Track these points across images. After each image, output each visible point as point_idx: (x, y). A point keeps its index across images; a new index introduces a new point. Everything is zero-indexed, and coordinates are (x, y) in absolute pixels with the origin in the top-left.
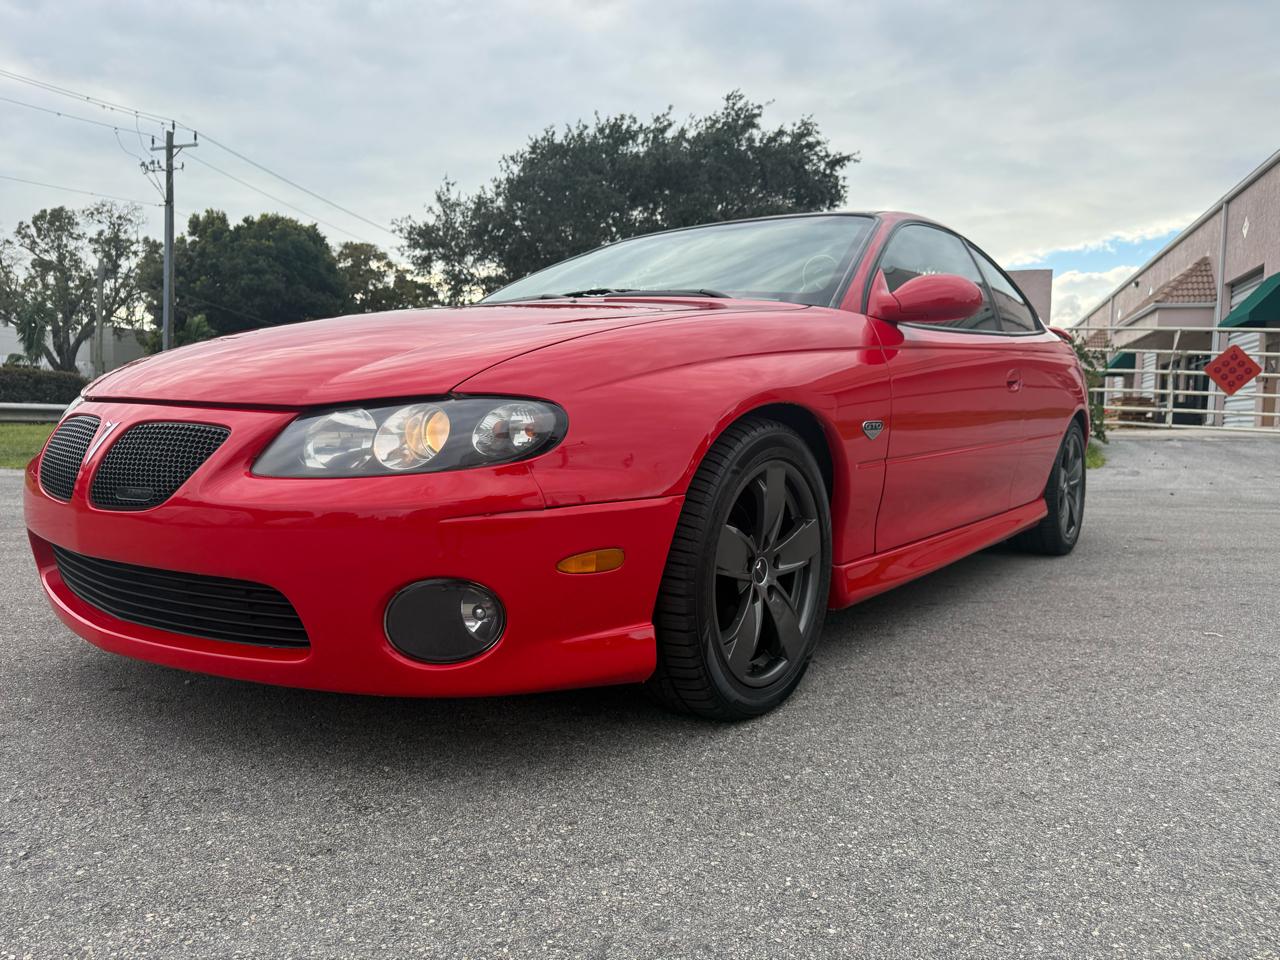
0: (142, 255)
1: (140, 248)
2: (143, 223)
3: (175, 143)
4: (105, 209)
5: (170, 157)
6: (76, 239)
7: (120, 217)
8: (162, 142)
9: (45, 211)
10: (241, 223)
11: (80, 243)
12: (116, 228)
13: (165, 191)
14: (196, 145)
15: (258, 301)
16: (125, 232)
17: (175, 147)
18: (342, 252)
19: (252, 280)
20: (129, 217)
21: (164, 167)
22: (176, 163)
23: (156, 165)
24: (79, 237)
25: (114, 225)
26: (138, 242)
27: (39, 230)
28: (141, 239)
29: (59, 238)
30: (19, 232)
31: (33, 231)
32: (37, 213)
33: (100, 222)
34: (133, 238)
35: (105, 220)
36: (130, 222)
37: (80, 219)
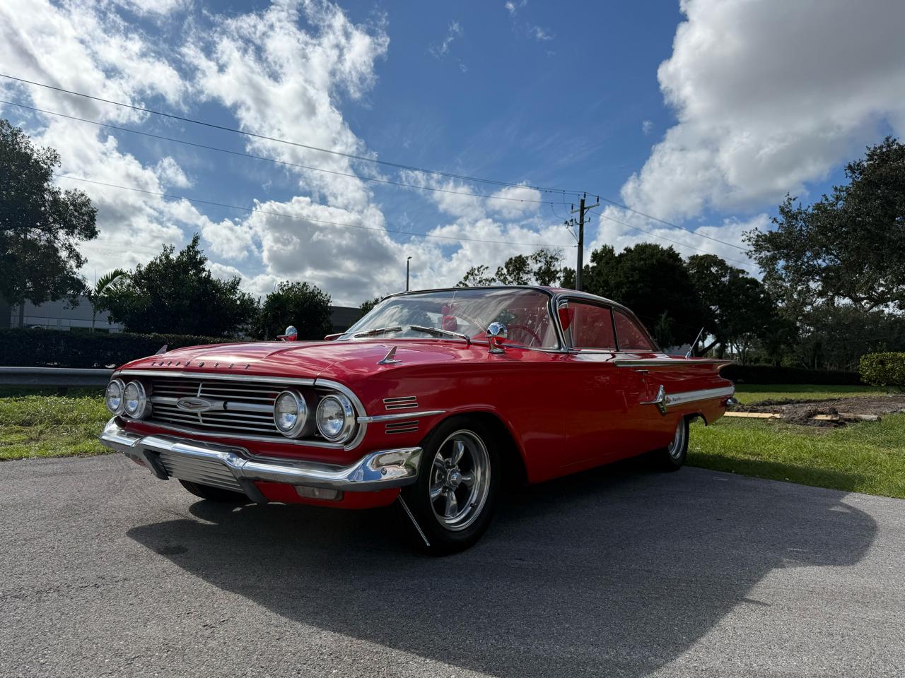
0: (562, 279)
1: (561, 275)
3: (585, 206)
4: (543, 253)
5: (582, 214)
6: (527, 273)
7: (551, 258)
8: (578, 206)
9: (511, 259)
10: (623, 252)
11: (529, 276)
12: (548, 264)
13: (579, 236)
14: (598, 205)
16: (553, 266)
17: (585, 208)
18: (690, 263)
20: (556, 256)
21: (578, 222)
22: (586, 219)
23: (574, 222)
24: (529, 272)
25: (547, 262)
26: (561, 271)
27: (508, 271)
28: (562, 269)
29: (518, 274)
30: (497, 274)
31: (505, 271)
32: (507, 260)
33: (540, 261)
34: (558, 269)
35: (543, 260)
36: (557, 259)
37: (529, 261)
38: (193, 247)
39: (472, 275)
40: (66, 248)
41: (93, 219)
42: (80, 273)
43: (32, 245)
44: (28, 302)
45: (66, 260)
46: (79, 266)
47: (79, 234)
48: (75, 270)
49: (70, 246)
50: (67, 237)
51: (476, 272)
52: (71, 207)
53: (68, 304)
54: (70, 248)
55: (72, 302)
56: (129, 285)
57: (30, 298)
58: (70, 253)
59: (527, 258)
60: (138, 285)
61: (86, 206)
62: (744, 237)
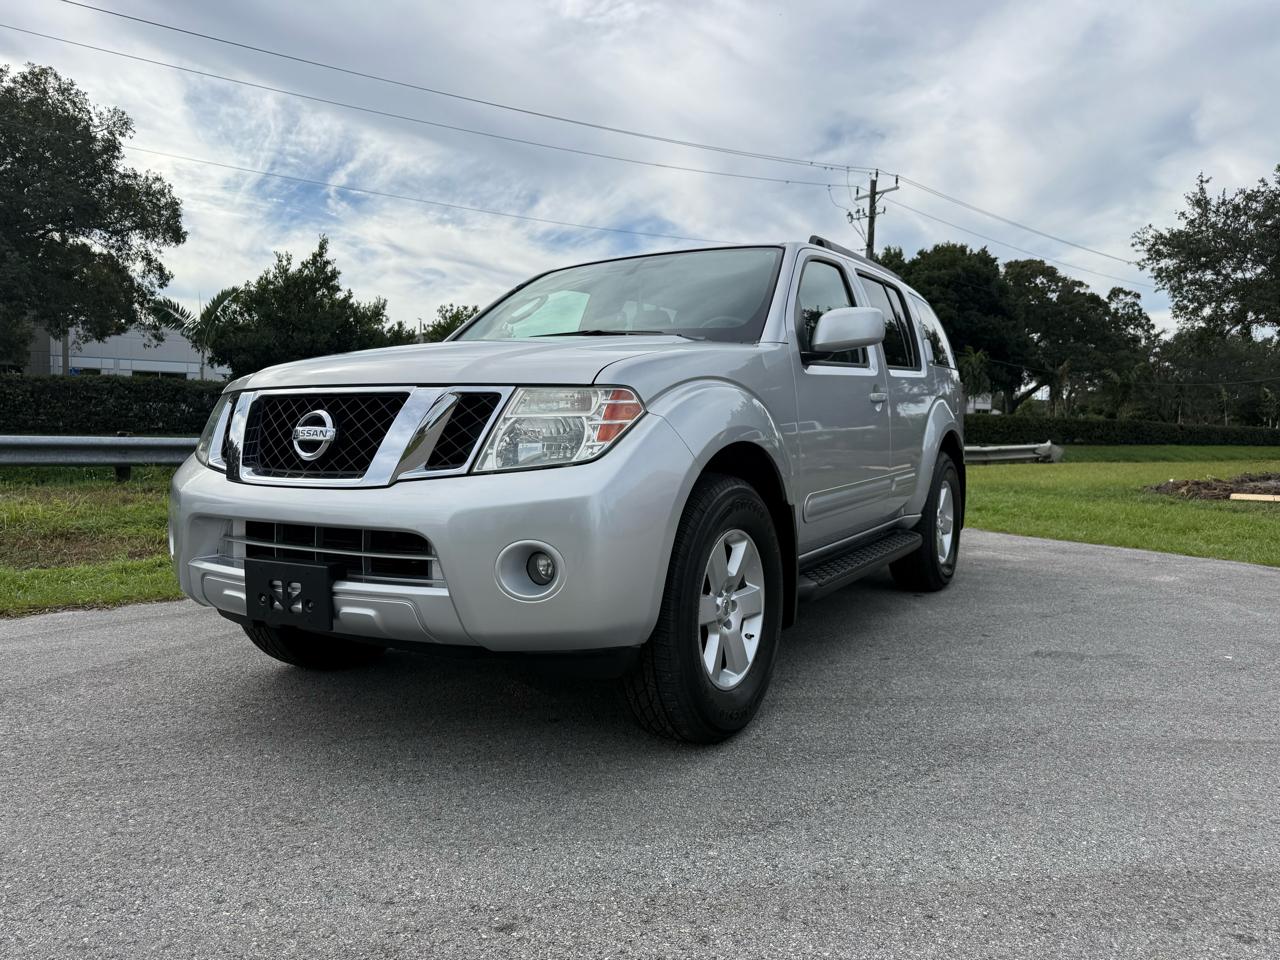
3: (878, 190)
5: (873, 203)
8: (866, 190)
13: (867, 236)
14: (897, 188)
17: (877, 193)
18: (1007, 272)
21: (868, 214)
22: (879, 209)
23: (861, 213)
38: (321, 255)
40: (142, 257)
41: (176, 214)
45: (140, 275)
46: (161, 283)
48: (155, 289)
49: (149, 254)
50: (144, 241)
54: (147, 258)
58: (149, 264)
61: (166, 195)
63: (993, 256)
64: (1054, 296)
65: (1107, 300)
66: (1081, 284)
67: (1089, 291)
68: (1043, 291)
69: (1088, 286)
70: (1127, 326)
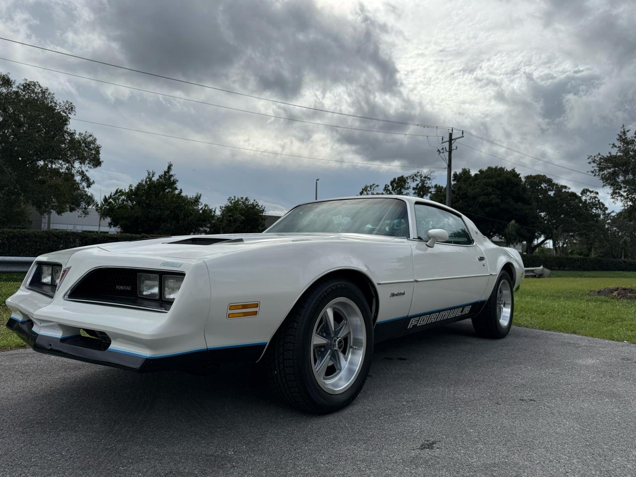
0: (433, 193)
1: (432, 190)
2: (434, 178)
3: (453, 138)
4: (419, 174)
5: (450, 145)
7: (425, 177)
9: (395, 179)
10: (477, 173)
12: (423, 182)
13: (448, 161)
14: (463, 137)
15: (488, 209)
16: (427, 183)
17: (453, 140)
19: (485, 198)
20: (429, 176)
21: (448, 150)
22: (454, 147)
23: (444, 150)
24: (408, 188)
27: (393, 187)
28: (433, 186)
29: (400, 190)
30: (385, 189)
31: (390, 188)
32: (392, 180)
33: (416, 180)
34: (430, 186)
35: (419, 179)
36: (429, 179)
37: (409, 181)
38: (168, 172)
39: (366, 191)
40: (80, 173)
41: (98, 153)
42: (89, 191)
43: (56, 172)
44: (54, 213)
45: (79, 182)
46: (89, 186)
47: (89, 163)
48: (86, 189)
49: (82, 172)
50: (80, 166)
51: (369, 189)
52: (83, 145)
53: (81, 214)
54: (82, 173)
55: (84, 212)
56: (124, 200)
57: (55, 210)
58: (83, 177)
59: (407, 178)
60: (130, 199)
61: (94, 144)
62: (590, 160)
63: (518, 173)
64: (552, 193)
65: (580, 195)
66: (566, 187)
67: (570, 191)
68: (545, 191)
69: (569, 188)
70: (592, 208)
